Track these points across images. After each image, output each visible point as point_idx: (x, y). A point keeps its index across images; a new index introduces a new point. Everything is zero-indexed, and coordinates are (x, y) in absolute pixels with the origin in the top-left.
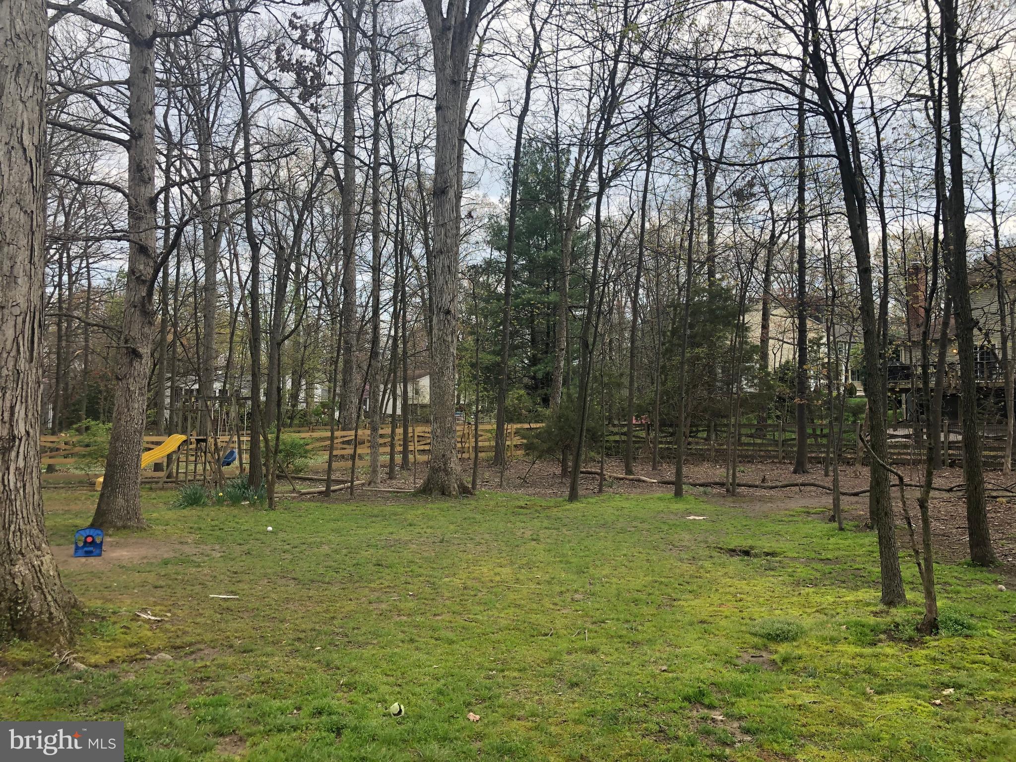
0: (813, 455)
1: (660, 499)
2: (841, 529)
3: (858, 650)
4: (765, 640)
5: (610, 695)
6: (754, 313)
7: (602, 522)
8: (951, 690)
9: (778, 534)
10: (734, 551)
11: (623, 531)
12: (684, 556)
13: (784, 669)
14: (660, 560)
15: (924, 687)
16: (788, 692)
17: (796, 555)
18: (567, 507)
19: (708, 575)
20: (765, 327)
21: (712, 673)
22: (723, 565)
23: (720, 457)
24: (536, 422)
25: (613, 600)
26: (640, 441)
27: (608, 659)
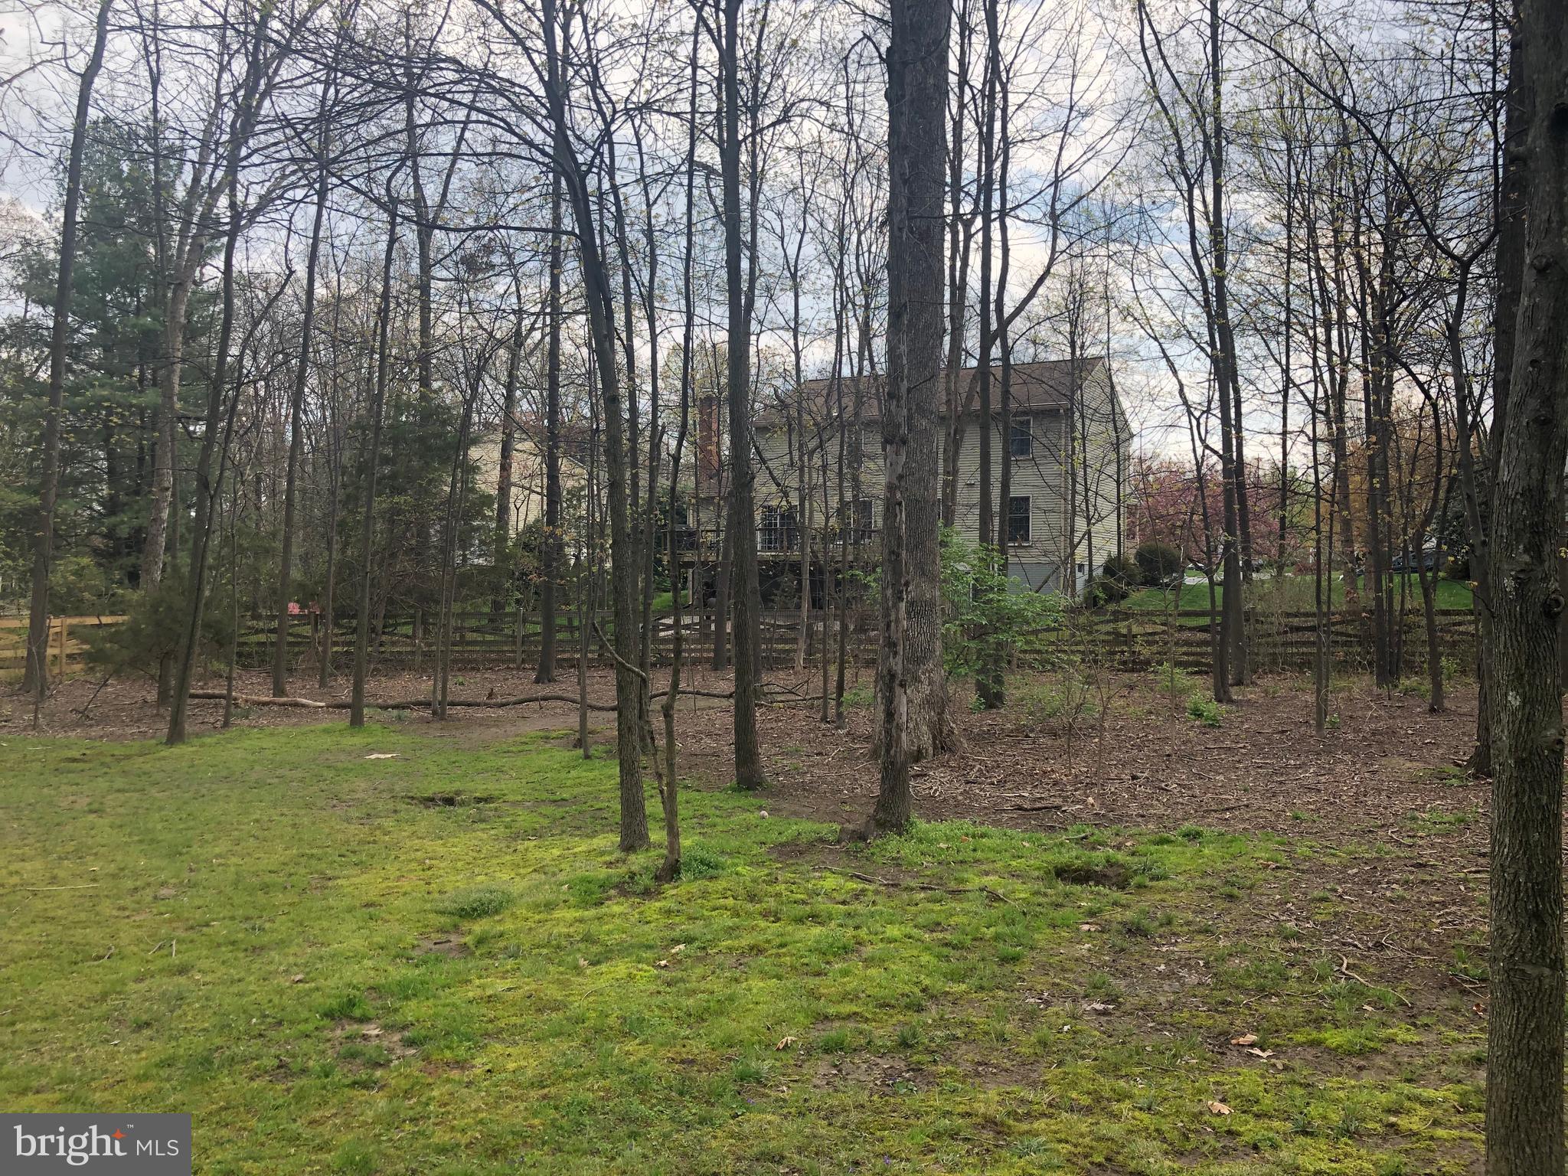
0: (566, 656)
1: (326, 731)
2: (587, 757)
3: (578, 914)
4: (456, 918)
5: (204, 1030)
6: (491, 446)
7: (225, 773)
8: (682, 947)
9: (500, 770)
10: (432, 800)
11: (259, 784)
12: (354, 813)
13: (478, 953)
14: (314, 823)
15: (650, 947)
16: (477, 982)
17: (520, 798)
18: (163, 754)
19: (387, 838)
20: (505, 468)
21: (372, 973)
22: (413, 822)
23: (427, 663)
24: (113, 613)
25: (229, 890)
26: (301, 642)
27: (208, 979)
